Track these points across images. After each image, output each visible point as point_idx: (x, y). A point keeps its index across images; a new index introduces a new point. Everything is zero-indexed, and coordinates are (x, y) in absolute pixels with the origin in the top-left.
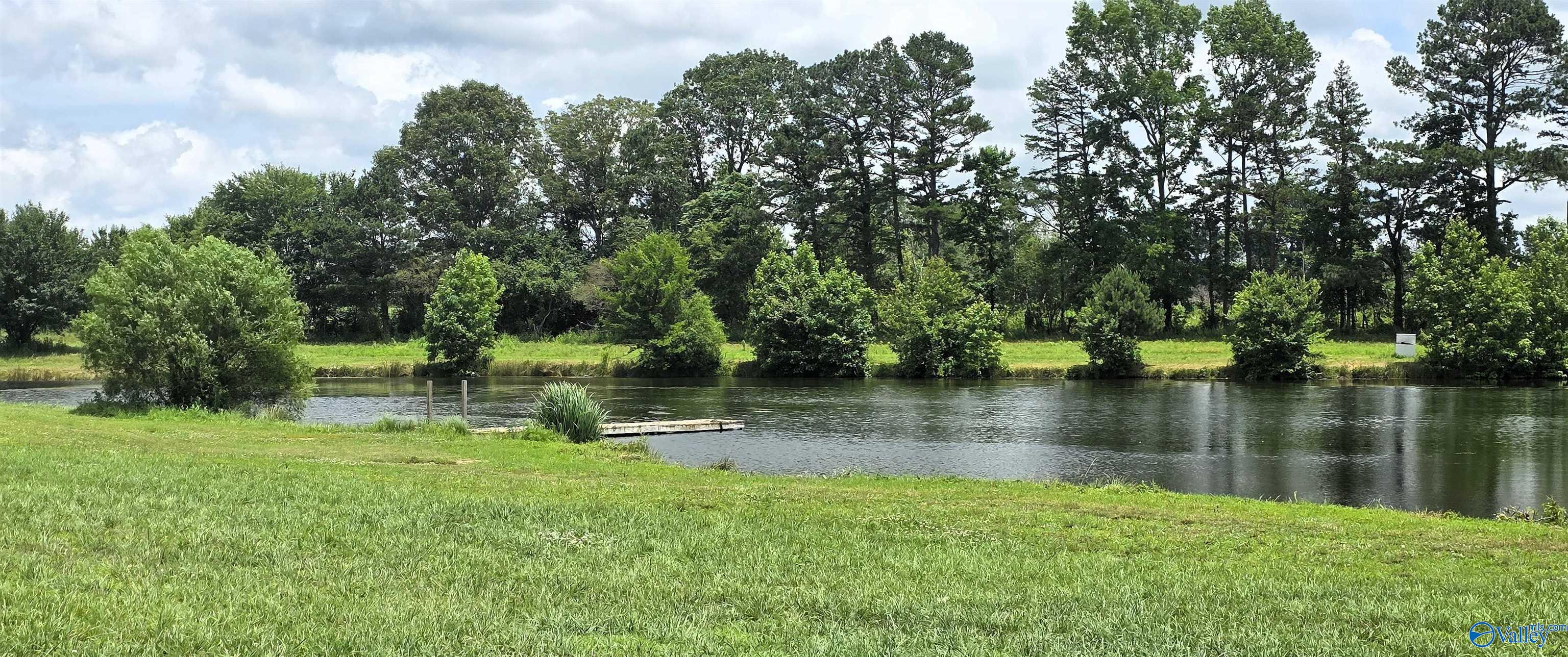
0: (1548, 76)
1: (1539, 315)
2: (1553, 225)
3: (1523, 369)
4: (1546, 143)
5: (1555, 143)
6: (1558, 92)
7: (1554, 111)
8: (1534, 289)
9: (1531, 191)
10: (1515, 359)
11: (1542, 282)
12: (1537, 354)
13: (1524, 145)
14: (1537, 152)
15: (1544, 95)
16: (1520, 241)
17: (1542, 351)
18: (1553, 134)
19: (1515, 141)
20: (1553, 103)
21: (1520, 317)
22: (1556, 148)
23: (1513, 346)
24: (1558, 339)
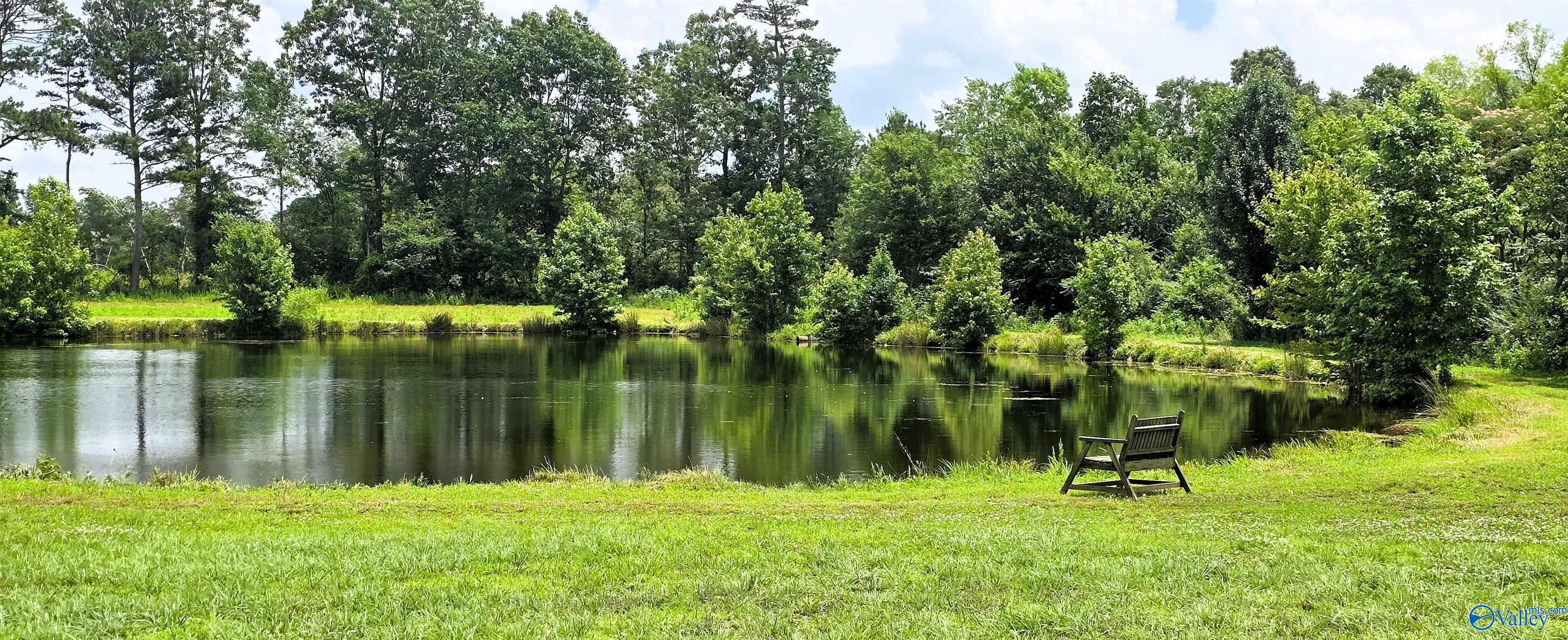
0: (46, 36)
1: (40, 275)
2: (53, 185)
3: (24, 328)
4: (44, 103)
5: (54, 103)
6: (53, 52)
7: (53, 71)
8: (35, 248)
9: (31, 150)
10: (16, 318)
11: (42, 242)
12: (39, 313)
13: (22, 104)
14: (34, 113)
15: (40, 54)
16: (21, 200)
17: (43, 310)
18: (51, 94)
19: (10, 99)
20: (50, 63)
21: (21, 276)
22: (55, 109)
23: (15, 305)
24: (59, 298)
